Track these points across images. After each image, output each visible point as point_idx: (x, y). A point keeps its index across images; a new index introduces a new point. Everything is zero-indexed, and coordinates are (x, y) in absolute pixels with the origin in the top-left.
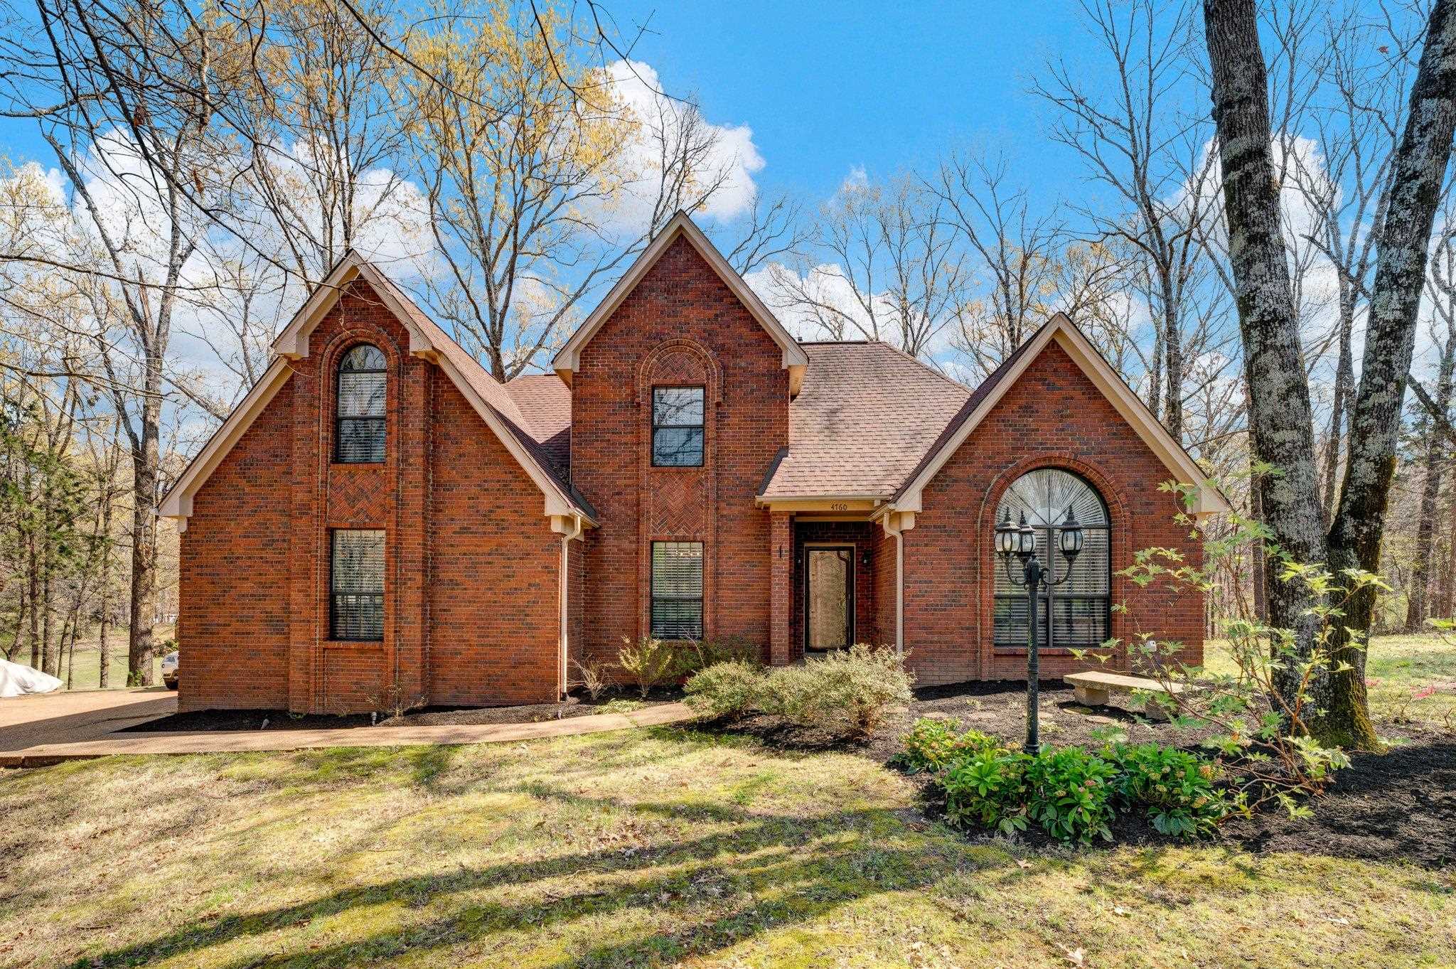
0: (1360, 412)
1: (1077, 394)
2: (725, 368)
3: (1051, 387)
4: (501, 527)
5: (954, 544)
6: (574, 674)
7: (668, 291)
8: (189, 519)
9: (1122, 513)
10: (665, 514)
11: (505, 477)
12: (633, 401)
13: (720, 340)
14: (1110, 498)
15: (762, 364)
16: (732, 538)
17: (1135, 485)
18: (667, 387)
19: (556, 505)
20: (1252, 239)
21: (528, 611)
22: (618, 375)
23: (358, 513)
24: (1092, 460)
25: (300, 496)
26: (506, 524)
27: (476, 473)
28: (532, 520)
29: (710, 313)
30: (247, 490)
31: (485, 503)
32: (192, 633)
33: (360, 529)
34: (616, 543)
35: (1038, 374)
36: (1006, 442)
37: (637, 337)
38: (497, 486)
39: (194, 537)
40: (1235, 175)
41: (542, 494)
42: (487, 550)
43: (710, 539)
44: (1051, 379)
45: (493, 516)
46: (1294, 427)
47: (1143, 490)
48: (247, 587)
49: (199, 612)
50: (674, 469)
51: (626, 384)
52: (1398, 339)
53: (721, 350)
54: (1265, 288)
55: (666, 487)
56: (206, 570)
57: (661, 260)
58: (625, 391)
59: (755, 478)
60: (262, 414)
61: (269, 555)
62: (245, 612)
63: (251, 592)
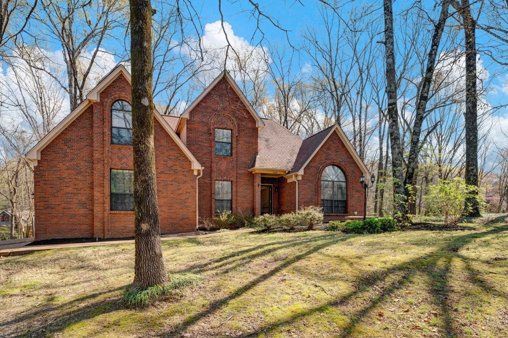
0: (409, 159)
1: (340, 146)
2: (239, 124)
3: (334, 143)
4: (176, 172)
5: (311, 184)
6: (200, 223)
7: (220, 96)
8: (38, 161)
9: (350, 178)
10: (220, 171)
11: (176, 155)
12: (208, 132)
14: (347, 174)
15: (250, 125)
16: (242, 181)
17: (352, 171)
18: (219, 128)
19: (196, 166)
20: (394, 121)
21: (186, 201)
22: (203, 122)
23: (123, 164)
24: (343, 163)
25: (97, 155)
26: (177, 171)
27: (167, 153)
28: (187, 170)
30: (68, 151)
31: (170, 163)
32: (42, 208)
33: (123, 170)
34: (203, 180)
35: (331, 139)
36: (324, 157)
38: (174, 158)
39: (41, 168)
40: (391, 107)
41: (190, 162)
42: (171, 179)
43: (234, 180)
44: (334, 141)
45: (173, 168)
46: (400, 160)
47: (354, 173)
48: (69, 190)
49: (46, 199)
50: (223, 157)
51: (206, 126)
52: (416, 145)
53: (237, 118)
54: (395, 131)
55: (220, 163)
56: (49, 182)
58: (206, 128)
59: (248, 162)
60: (74, 121)
61: (79, 177)
62: (69, 200)
63: (71, 192)
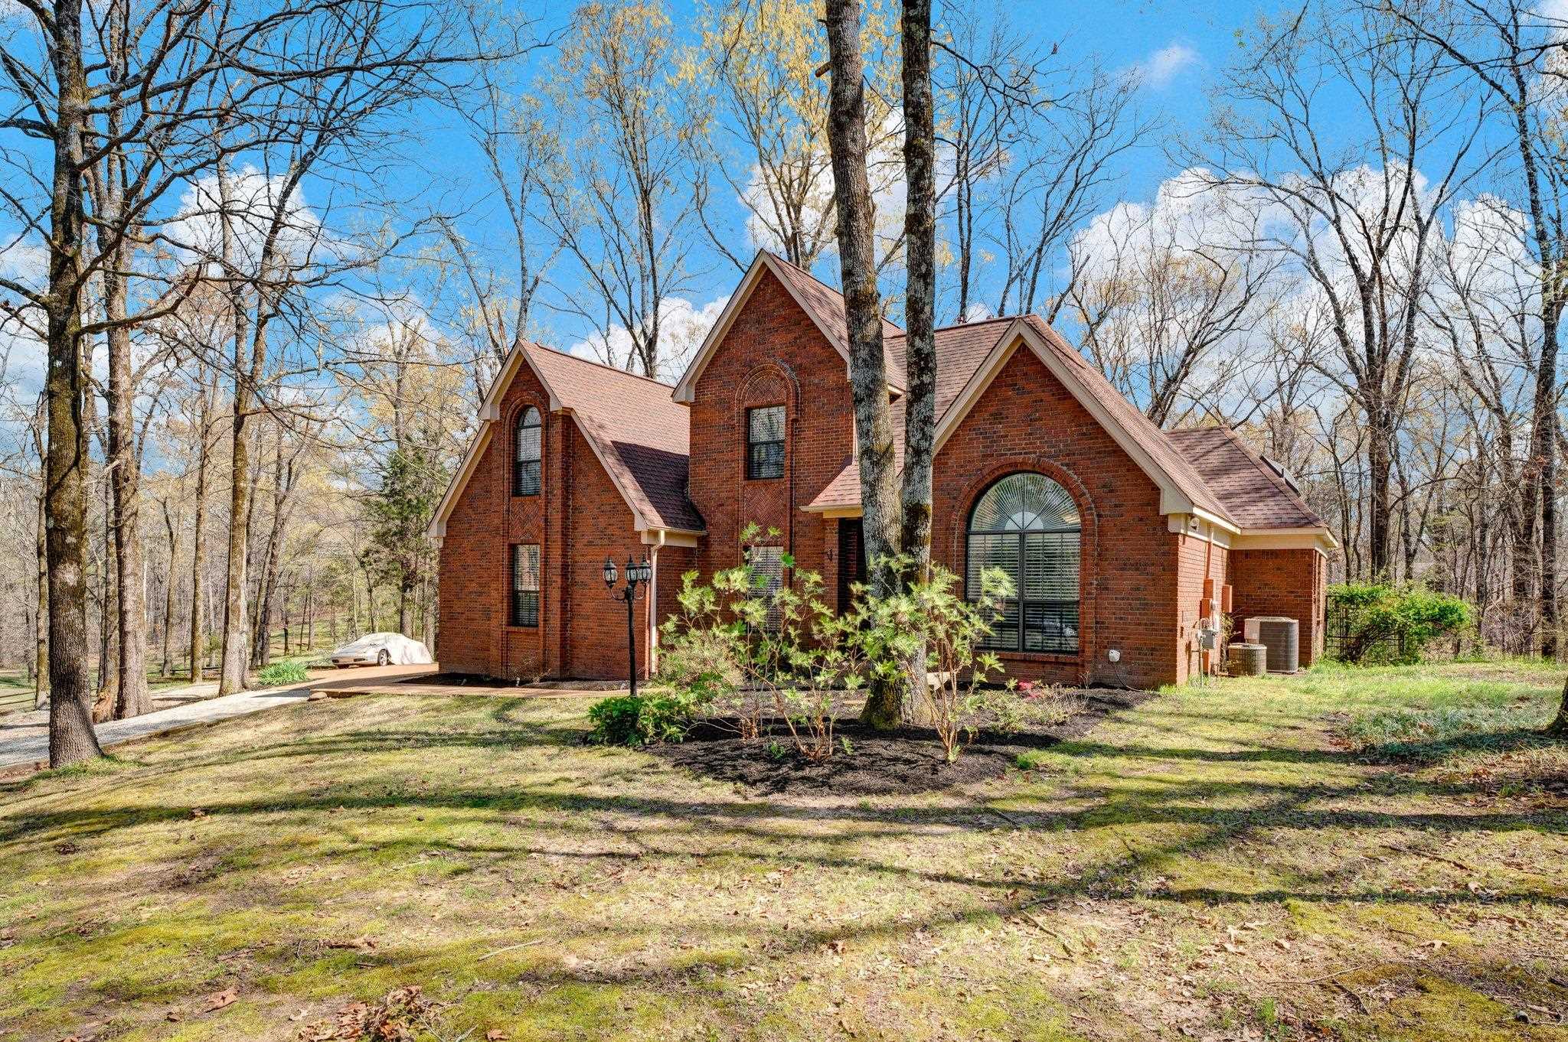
1: (1046, 396)
2: (802, 386)
3: (1021, 392)
4: (612, 540)
7: (758, 322)
8: (444, 538)
11: (614, 501)
12: (731, 423)
13: (799, 360)
15: (832, 379)
16: (807, 542)
17: (1104, 486)
18: (760, 407)
22: (722, 402)
23: (527, 532)
25: (495, 521)
26: (614, 538)
27: (597, 498)
29: (791, 336)
31: (602, 522)
33: (528, 544)
34: (719, 548)
35: (1009, 380)
36: (977, 450)
37: (736, 366)
38: (609, 508)
42: (603, 558)
43: (787, 543)
44: (1021, 383)
45: (607, 532)
47: (1111, 491)
50: (761, 481)
51: (728, 408)
53: (800, 369)
55: (756, 498)
57: (754, 294)
58: (727, 415)
